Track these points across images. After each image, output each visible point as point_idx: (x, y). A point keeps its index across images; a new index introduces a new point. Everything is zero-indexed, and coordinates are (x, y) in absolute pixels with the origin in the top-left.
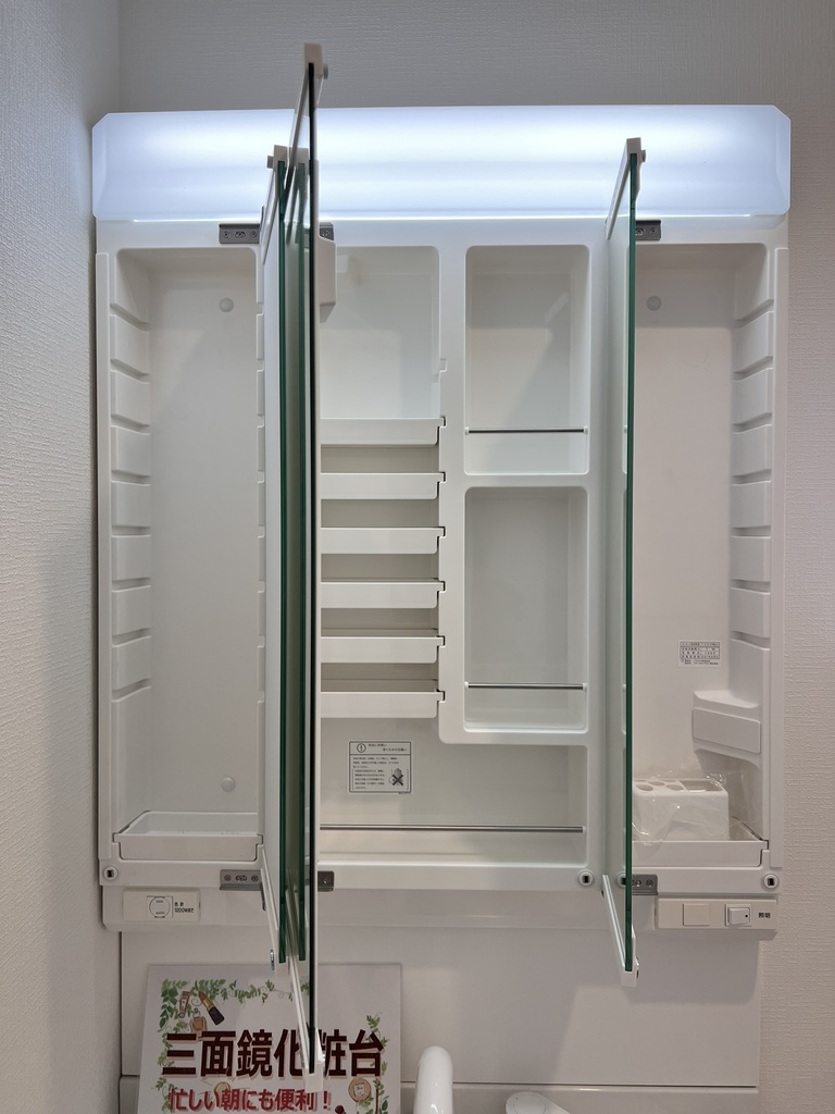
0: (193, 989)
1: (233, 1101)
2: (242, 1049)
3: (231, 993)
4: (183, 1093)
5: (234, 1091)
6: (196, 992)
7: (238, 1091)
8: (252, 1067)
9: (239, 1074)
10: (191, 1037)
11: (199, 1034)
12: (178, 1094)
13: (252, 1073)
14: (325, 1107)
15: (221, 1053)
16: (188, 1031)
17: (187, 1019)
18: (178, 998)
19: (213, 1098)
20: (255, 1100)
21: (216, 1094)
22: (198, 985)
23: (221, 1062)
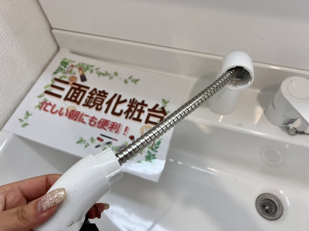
0: (78, 65)
1: (75, 116)
2: (90, 95)
3: (95, 71)
4: (50, 104)
5: (77, 112)
6: (78, 66)
7: (79, 112)
8: (92, 104)
9: (83, 105)
10: (67, 83)
11: (71, 83)
12: (47, 104)
13: (90, 107)
14: (124, 134)
15: (78, 94)
16: (66, 80)
17: (68, 75)
18: (68, 66)
19: (64, 111)
20: (86, 120)
21: (67, 110)
22: (80, 64)
23: (76, 97)
